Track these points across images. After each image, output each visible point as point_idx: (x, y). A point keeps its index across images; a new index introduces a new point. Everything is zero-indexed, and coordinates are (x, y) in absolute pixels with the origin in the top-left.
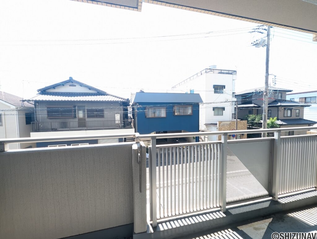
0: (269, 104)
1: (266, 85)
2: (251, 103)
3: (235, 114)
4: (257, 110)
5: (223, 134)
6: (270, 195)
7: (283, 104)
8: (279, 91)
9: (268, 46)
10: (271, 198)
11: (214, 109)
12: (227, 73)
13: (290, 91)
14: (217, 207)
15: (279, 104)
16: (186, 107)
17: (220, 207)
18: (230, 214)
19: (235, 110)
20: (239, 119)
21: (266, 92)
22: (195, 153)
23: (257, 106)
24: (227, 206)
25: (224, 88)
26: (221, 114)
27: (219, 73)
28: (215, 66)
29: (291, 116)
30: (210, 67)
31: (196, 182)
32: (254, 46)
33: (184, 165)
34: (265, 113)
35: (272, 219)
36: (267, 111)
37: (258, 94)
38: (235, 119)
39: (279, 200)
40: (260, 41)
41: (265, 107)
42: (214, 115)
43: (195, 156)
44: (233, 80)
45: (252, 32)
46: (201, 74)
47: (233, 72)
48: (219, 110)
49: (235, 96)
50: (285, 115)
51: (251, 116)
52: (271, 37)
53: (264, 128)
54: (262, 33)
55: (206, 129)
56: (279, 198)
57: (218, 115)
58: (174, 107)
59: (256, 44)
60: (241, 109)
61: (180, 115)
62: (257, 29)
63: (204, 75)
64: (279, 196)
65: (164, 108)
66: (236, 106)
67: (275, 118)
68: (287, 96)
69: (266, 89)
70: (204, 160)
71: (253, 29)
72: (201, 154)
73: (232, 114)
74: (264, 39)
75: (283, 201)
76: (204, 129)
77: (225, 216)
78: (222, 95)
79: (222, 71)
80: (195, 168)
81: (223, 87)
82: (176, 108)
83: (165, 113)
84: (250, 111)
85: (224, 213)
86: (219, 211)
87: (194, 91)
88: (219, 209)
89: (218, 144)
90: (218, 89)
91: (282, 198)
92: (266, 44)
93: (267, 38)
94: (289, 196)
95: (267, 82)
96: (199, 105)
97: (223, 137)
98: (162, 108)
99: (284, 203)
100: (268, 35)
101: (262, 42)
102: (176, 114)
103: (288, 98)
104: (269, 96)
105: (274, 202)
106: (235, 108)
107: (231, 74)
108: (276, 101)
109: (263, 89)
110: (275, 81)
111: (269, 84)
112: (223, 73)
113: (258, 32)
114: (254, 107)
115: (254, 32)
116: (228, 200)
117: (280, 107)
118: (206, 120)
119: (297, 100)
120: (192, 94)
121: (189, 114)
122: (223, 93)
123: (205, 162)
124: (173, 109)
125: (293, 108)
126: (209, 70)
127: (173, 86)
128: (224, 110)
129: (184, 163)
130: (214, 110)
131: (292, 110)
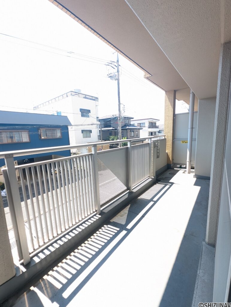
0: (122, 127)
1: (119, 112)
2: (110, 126)
3: (100, 136)
4: (114, 132)
5: (93, 146)
6: (128, 188)
7: (129, 128)
8: (127, 118)
9: (118, 80)
10: (128, 191)
11: (83, 131)
12: (90, 99)
13: (133, 118)
14: (94, 212)
15: (127, 128)
16: (54, 130)
17: (96, 211)
18: (104, 213)
19: (100, 133)
20: (103, 140)
21: (119, 117)
22: (69, 175)
23: (114, 129)
24: (101, 208)
25: (90, 113)
26: (89, 136)
27: (84, 98)
28: (80, 90)
29: (134, 136)
30: (75, 90)
31: (72, 200)
32: (109, 78)
33: (58, 190)
34: (120, 134)
35: (130, 205)
36: (121, 132)
37: (115, 119)
38: (100, 140)
39: (133, 191)
40: (113, 74)
41: (120, 129)
42: (83, 138)
43: (69, 179)
44: (96, 106)
45: (107, 65)
46: (67, 96)
47: (95, 99)
48: (87, 133)
49: (99, 120)
50: (131, 136)
51: (111, 137)
52: (120, 73)
53: (120, 139)
54: (114, 68)
55: (77, 151)
56: (133, 189)
57: (87, 137)
58: (39, 130)
59: (110, 77)
60: (104, 131)
61: (48, 138)
62: (110, 63)
63: (70, 97)
64: (133, 188)
65: (26, 131)
66: (100, 129)
67: (126, 138)
68: (131, 122)
69: (119, 115)
70: (79, 180)
71: (108, 63)
72: (75, 175)
73: (98, 136)
74: (115, 73)
75: (134, 191)
76: (76, 151)
77: (100, 216)
78: (88, 118)
79: (87, 97)
80: (70, 190)
81: (89, 111)
82: (42, 131)
83: (28, 137)
84: (110, 133)
85: (99, 215)
86: (95, 215)
87: (61, 113)
88: (96, 213)
89: (90, 156)
90: (85, 113)
91: (134, 189)
92: (117, 78)
93: (117, 73)
94: (137, 186)
95: (119, 110)
96: (68, 128)
97: (93, 149)
98: (22, 131)
99: (135, 191)
100: (118, 71)
101: (115, 76)
102: (43, 138)
103: (132, 123)
104: (121, 120)
105: (131, 193)
106: (100, 131)
107: (94, 100)
108: (125, 126)
109: (118, 115)
110: (124, 109)
111: (121, 111)
112: (88, 98)
113: (111, 66)
114: (113, 130)
115: (108, 65)
116: (102, 202)
117: (128, 130)
118: (76, 142)
119: (136, 125)
120: (59, 116)
121: (58, 137)
122: (88, 117)
123: (80, 181)
124: (38, 131)
125: (135, 130)
126: (74, 93)
127: (34, 107)
128: (91, 133)
129: (58, 188)
130: (82, 133)
131: (134, 132)
